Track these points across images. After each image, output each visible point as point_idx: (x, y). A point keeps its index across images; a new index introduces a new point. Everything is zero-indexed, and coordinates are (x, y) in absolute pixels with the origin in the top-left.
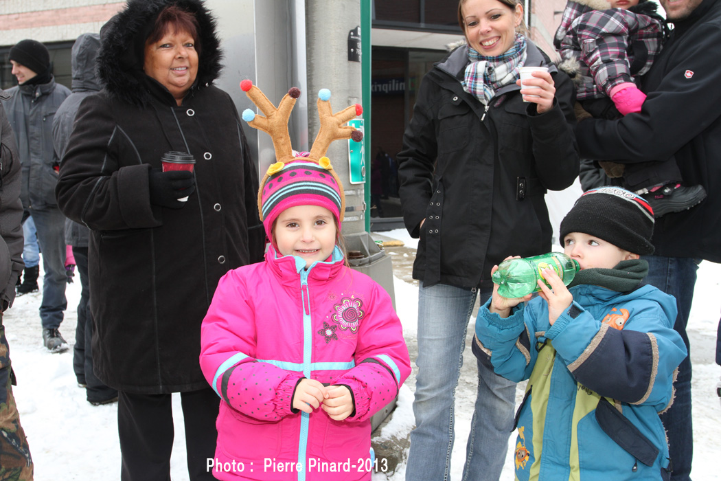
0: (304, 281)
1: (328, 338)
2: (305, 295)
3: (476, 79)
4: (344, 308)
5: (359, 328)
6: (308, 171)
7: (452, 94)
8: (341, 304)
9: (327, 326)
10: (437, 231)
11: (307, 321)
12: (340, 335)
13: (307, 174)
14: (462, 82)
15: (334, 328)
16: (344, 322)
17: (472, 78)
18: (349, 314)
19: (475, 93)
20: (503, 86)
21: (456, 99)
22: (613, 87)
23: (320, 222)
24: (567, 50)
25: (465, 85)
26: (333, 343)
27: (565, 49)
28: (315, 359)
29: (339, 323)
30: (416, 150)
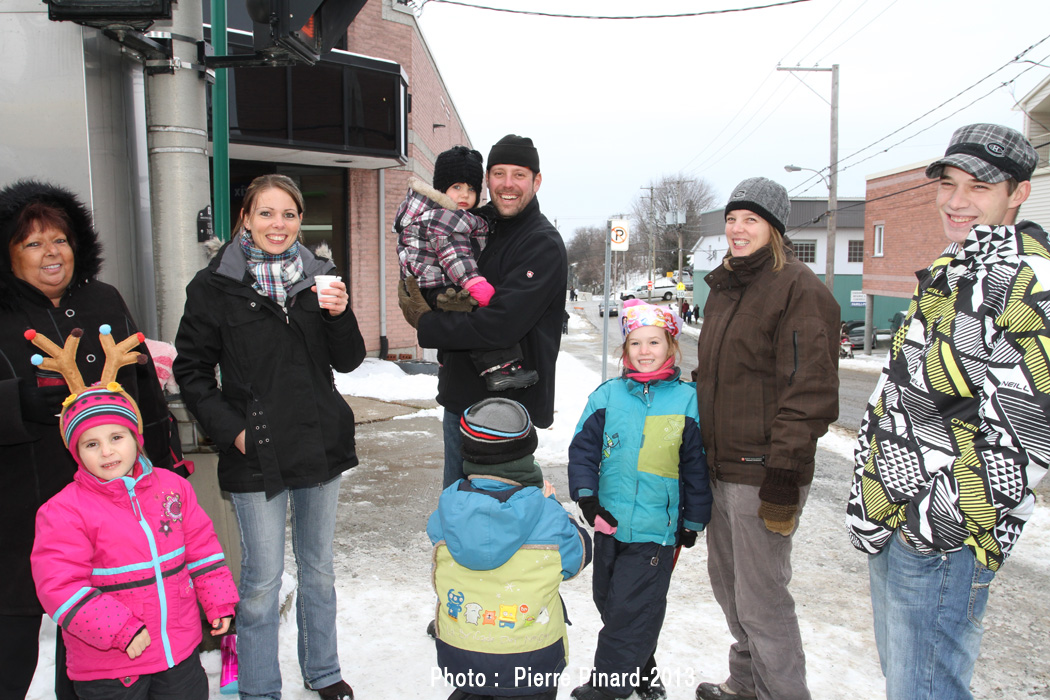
0: (132, 494)
1: (166, 533)
2: (136, 505)
3: (273, 282)
4: (170, 504)
5: (183, 517)
6: (98, 397)
7: (248, 300)
8: (166, 501)
9: (163, 523)
10: (267, 440)
11: (144, 524)
12: (174, 527)
13: (97, 399)
14: (253, 286)
15: (167, 523)
16: (173, 516)
17: (268, 281)
18: (175, 508)
19: (275, 296)
20: (294, 285)
21: (253, 305)
22: (470, 279)
23: (117, 438)
24: (412, 238)
25: (260, 288)
26: (170, 534)
27: (410, 236)
28: (160, 553)
29: (171, 518)
30: (202, 362)
